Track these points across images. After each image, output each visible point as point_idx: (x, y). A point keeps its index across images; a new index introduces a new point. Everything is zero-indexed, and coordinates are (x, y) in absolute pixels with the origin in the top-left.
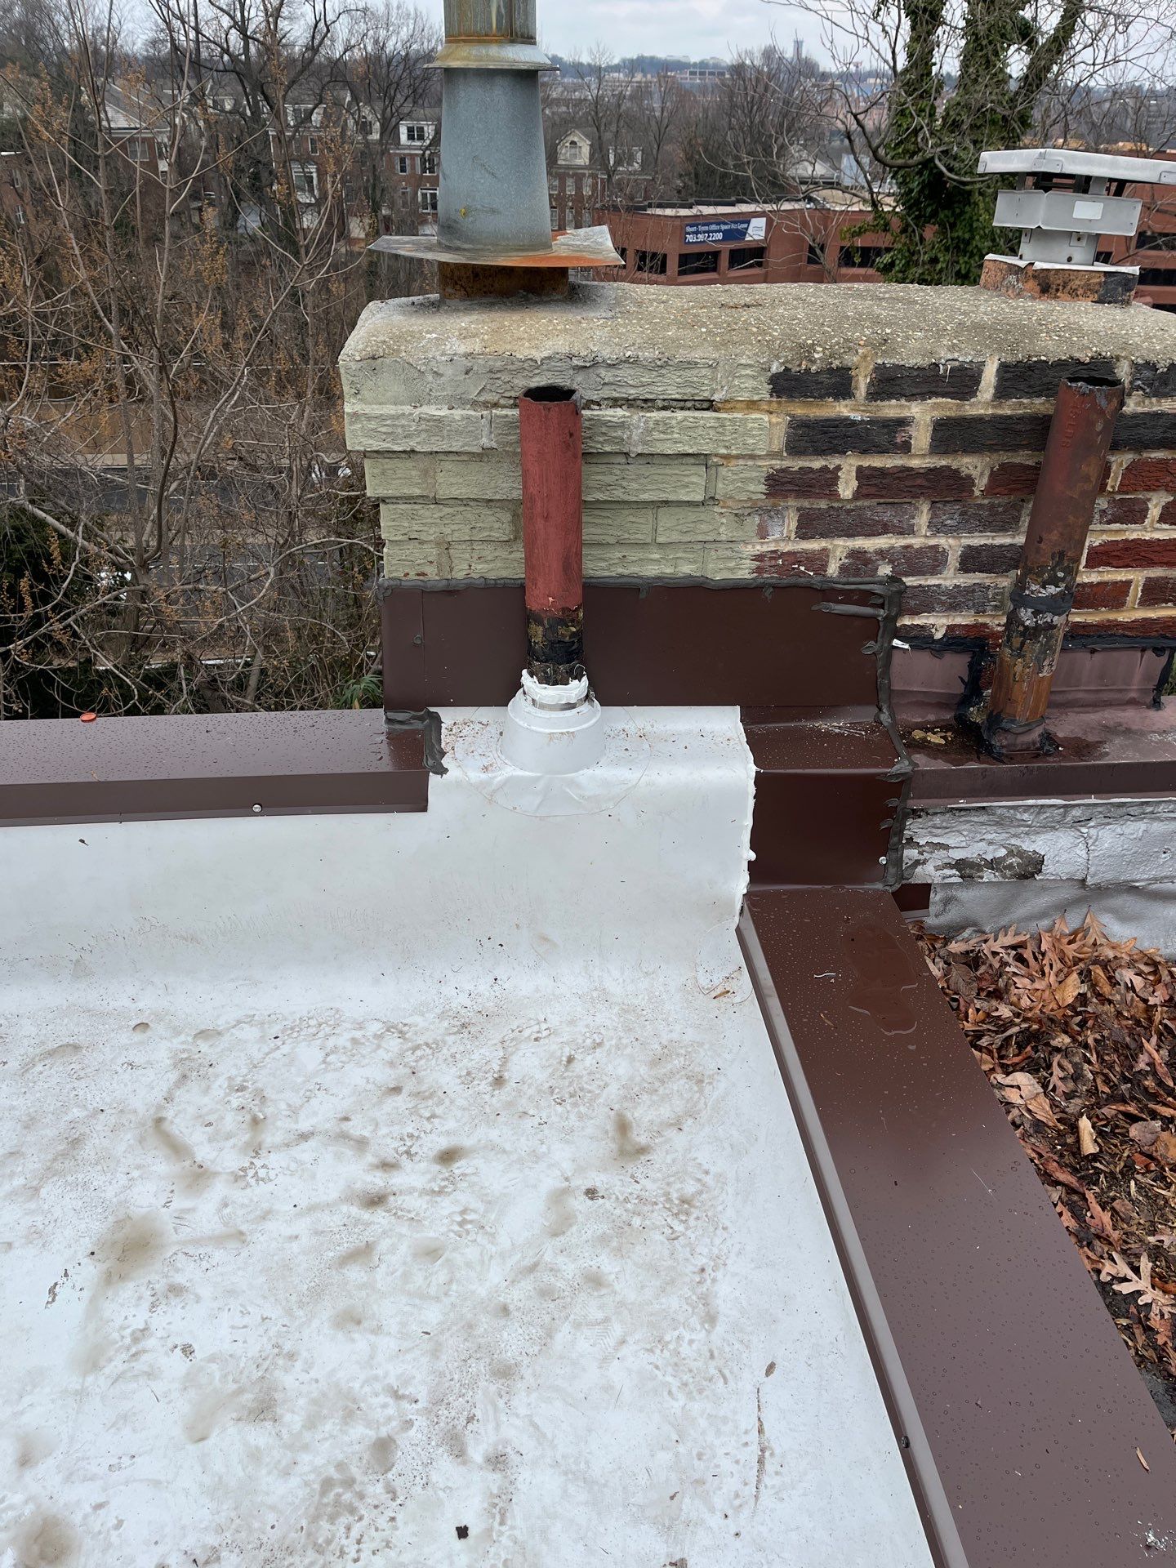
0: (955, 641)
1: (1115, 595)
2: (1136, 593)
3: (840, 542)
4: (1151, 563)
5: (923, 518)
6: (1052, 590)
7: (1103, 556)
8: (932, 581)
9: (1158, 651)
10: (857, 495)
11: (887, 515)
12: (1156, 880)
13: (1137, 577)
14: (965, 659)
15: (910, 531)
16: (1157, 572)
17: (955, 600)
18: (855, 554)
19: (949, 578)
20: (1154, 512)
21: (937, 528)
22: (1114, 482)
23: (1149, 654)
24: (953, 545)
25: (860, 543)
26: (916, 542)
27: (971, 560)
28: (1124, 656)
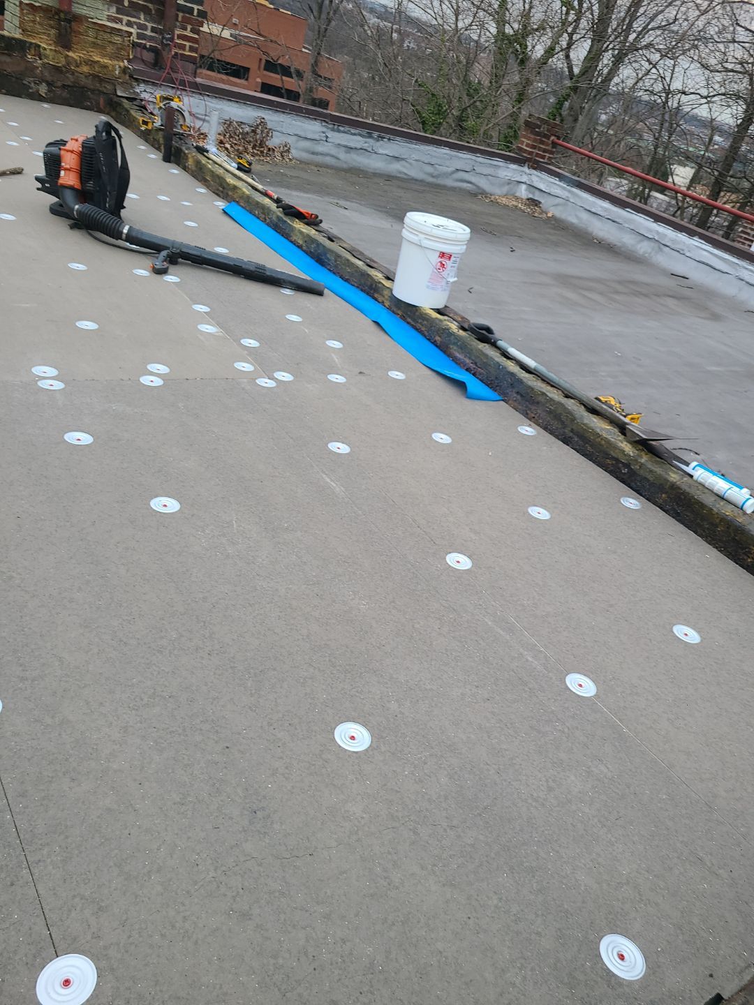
0: (152, 49)
1: (183, 47)
2: (187, 48)
3: (125, 17)
4: (189, 41)
5: (142, 17)
6: (169, 36)
7: (180, 37)
8: (145, 32)
9: (194, 64)
10: (129, 7)
11: (135, 13)
12: (197, 114)
13: (188, 44)
14: (153, 54)
15: (140, 19)
16: (191, 44)
17: (151, 39)
18: (128, 20)
19: (148, 33)
20: (189, 29)
21: (146, 20)
22: (180, 19)
23: (192, 64)
24: (149, 25)
25: (130, 19)
26: (141, 22)
27: (153, 30)
28: (187, 63)
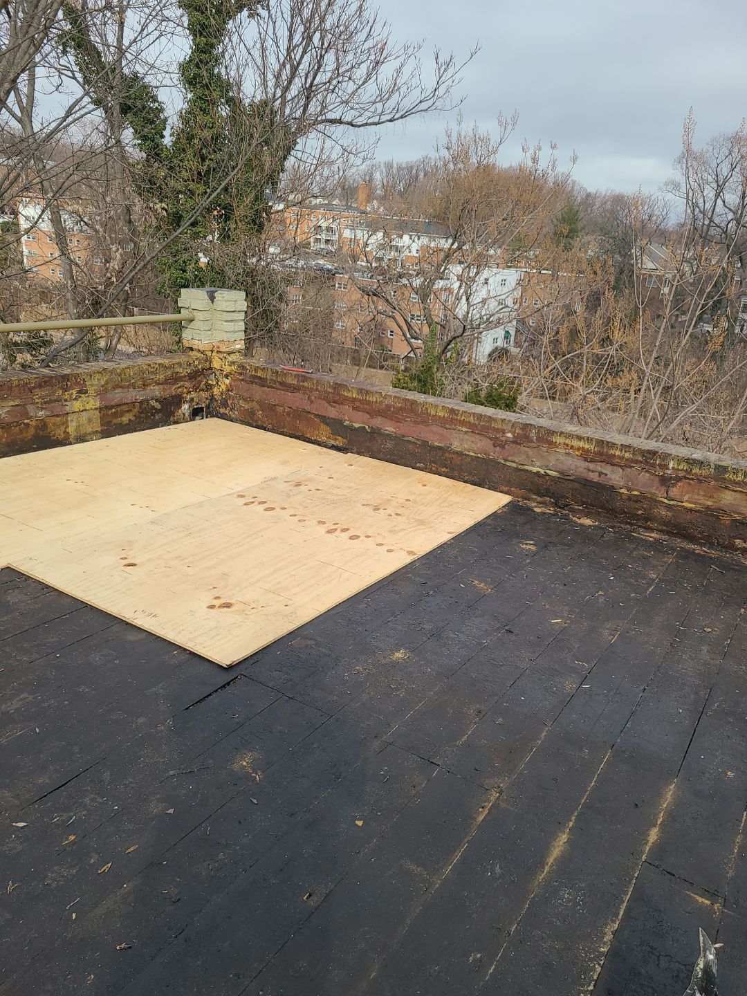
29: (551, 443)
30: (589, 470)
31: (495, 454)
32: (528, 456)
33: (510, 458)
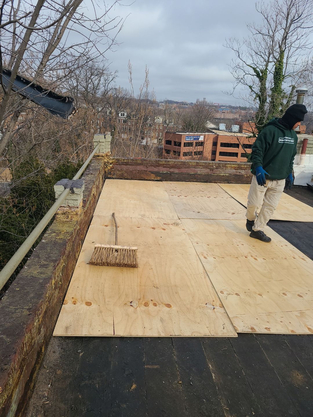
29: (226, 167)
30: (236, 172)
31: (210, 173)
32: (220, 172)
33: (215, 173)
